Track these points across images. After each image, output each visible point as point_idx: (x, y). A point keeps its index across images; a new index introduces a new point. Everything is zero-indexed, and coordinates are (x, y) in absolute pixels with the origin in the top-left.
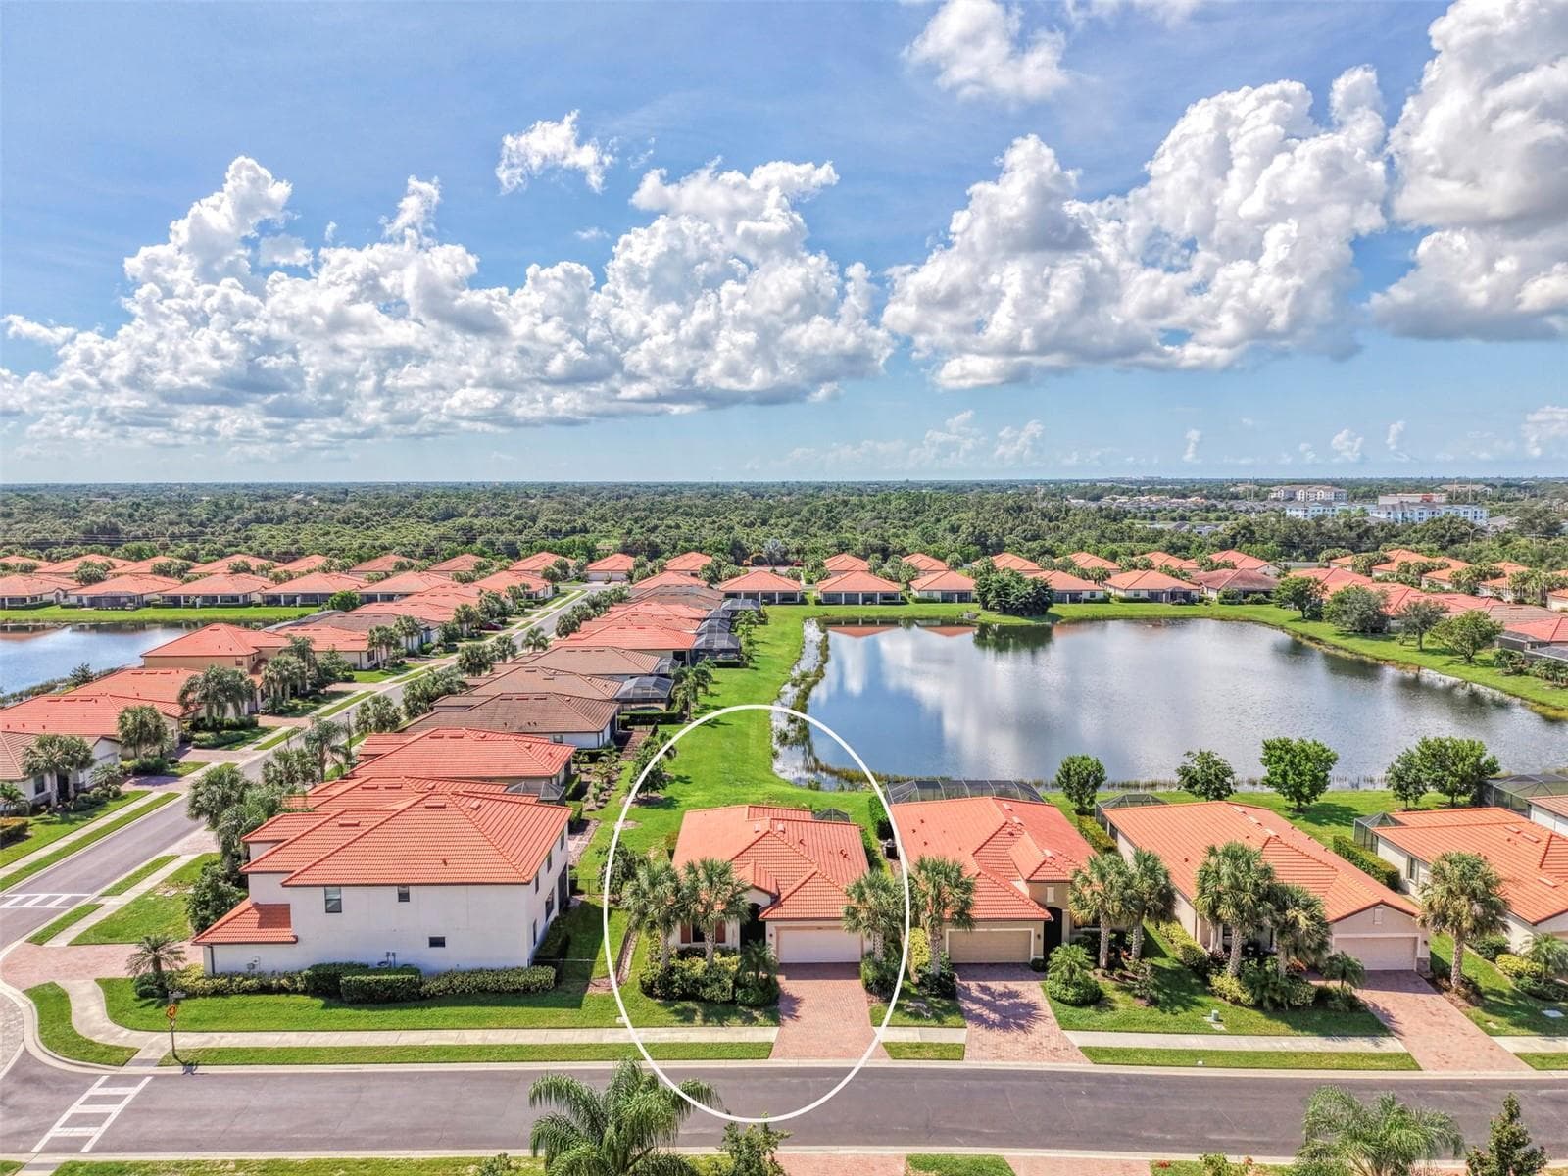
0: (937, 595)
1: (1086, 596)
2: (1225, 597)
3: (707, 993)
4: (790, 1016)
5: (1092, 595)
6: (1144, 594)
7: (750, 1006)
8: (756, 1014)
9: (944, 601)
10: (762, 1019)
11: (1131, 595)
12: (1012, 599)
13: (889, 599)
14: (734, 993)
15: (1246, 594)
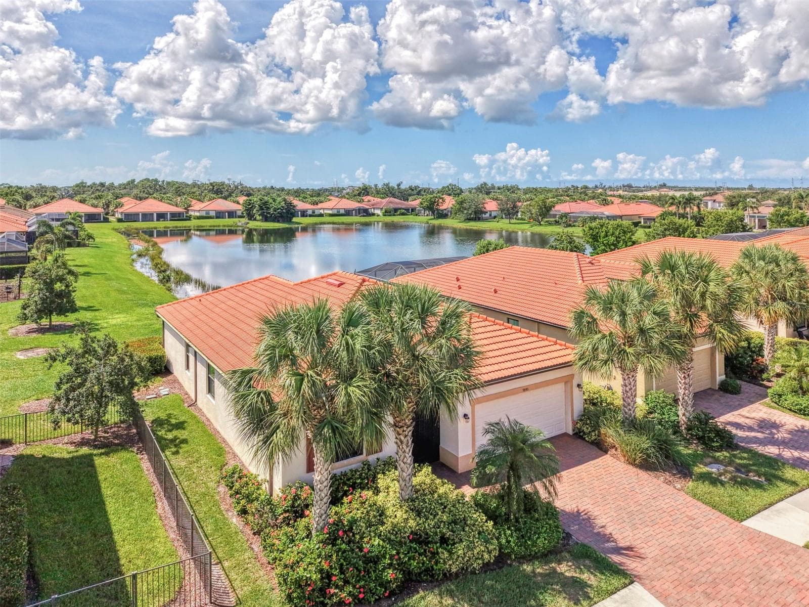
0: (213, 214)
1: (310, 212)
2: (386, 212)
5: (314, 212)
6: (342, 212)
9: (217, 217)
11: (335, 212)
12: (271, 211)
13: (176, 216)
15: (396, 210)
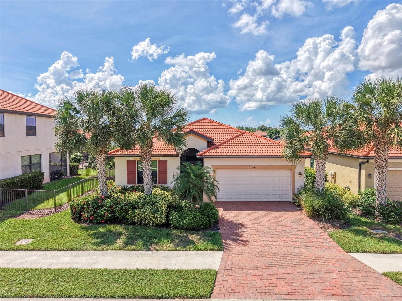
3: (136, 215)
4: (235, 240)
7: (186, 229)
8: (192, 237)
10: (200, 243)
14: (167, 216)
